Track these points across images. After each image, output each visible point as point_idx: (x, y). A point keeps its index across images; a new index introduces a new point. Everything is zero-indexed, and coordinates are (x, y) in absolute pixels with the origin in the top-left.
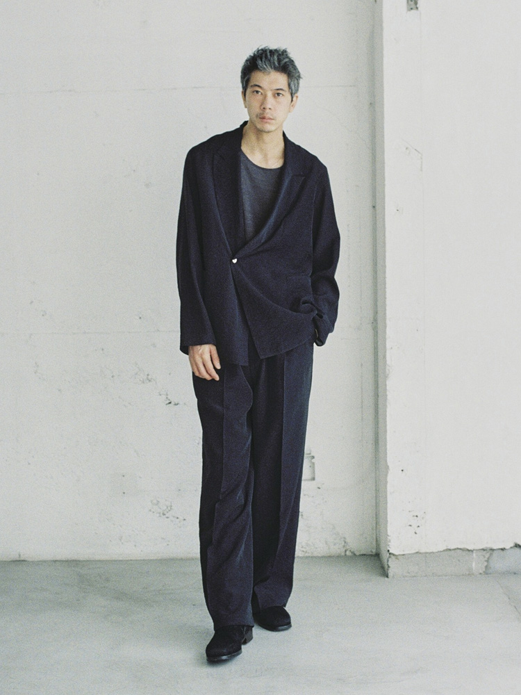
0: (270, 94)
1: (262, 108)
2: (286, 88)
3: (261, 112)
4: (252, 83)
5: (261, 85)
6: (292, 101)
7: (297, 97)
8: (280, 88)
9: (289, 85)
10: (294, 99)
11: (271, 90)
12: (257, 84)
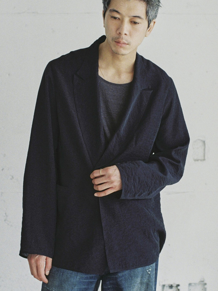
0: (127, 20)
1: (118, 32)
2: (143, 15)
3: (117, 36)
4: (111, 8)
5: (120, 11)
6: (149, 26)
7: (154, 22)
8: (138, 15)
9: (147, 13)
10: (152, 24)
11: (129, 17)
12: (115, 9)
